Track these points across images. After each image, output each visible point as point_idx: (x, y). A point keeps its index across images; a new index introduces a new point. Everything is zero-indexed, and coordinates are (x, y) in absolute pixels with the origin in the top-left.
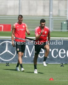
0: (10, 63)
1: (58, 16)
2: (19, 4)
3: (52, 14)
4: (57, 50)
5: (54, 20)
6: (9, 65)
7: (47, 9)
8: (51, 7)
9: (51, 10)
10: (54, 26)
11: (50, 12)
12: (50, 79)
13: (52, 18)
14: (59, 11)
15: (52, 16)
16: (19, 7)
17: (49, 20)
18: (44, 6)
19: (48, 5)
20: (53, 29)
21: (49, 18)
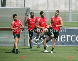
0: (40, 46)
1: (76, 11)
2: (47, 2)
3: (71, 10)
4: (75, 36)
5: (73, 14)
6: (39, 47)
7: (68, 6)
8: (71, 4)
9: (70, 7)
10: (73, 18)
11: (70, 8)
12: (70, 58)
13: (71, 13)
14: (76, 7)
15: (71, 11)
16: (47, 5)
17: (69, 14)
18: (65, 4)
19: (68, 3)
20: (72, 20)
21: (69, 13)
